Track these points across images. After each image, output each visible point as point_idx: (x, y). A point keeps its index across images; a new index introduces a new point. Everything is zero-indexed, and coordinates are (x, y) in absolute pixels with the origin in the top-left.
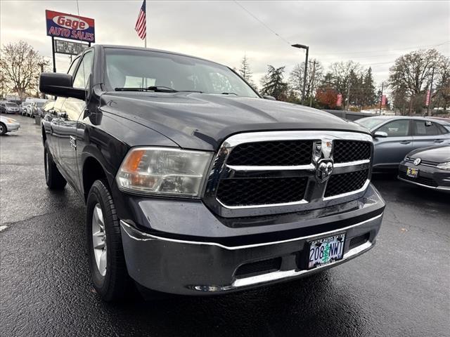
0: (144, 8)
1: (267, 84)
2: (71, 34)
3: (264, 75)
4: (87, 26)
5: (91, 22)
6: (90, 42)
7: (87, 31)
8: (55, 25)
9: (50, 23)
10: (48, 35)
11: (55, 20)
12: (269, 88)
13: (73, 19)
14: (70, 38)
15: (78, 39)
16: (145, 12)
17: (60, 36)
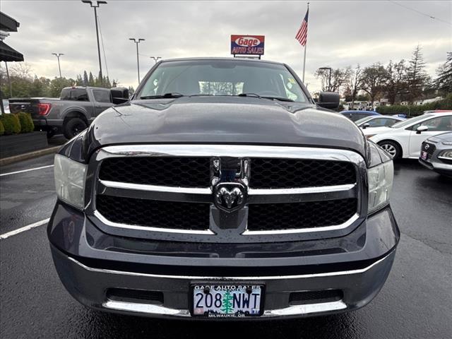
0: (306, 19)
1: (445, 73)
2: (247, 51)
3: (444, 63)
4: (259, 43)
5: (262, 38)
6: (260, 55)
7: (259, 46)
8: (237, 46)
9: (233, 45)
10: (232, 53)
11: (237, 42)
12: (447, 77)
13: (249, 39)
14: (246, 53)
15: (252, 54)
16: (307, 21)
17: (240, 54)
